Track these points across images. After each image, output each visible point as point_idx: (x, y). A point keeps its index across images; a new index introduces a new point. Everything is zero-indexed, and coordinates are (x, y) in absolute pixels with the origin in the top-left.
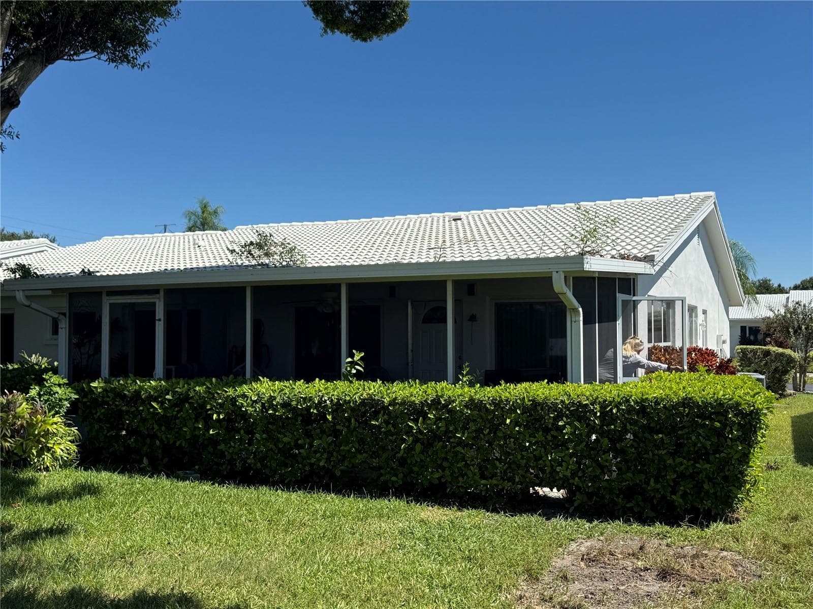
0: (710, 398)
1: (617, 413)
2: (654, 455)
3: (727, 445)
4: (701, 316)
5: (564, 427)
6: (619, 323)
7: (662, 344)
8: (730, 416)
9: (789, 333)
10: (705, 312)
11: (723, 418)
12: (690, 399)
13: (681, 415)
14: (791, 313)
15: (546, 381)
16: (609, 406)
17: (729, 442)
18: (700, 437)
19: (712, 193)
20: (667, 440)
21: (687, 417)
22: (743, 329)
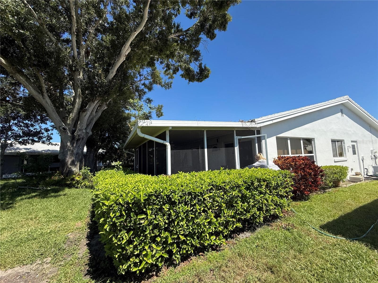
4: (349, 143)
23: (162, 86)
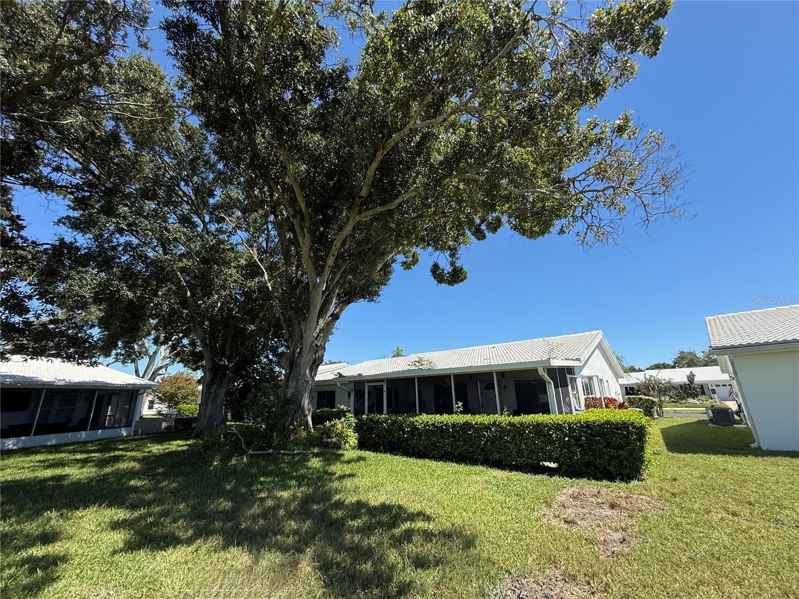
1: (576, 427)
2: (596, 447)
4: (606, 384)
6: (570, 387)
7: (591, 396)
8: (630, 428)
9: (649, 389)
10: (607, 381)
11: (627, 430)
12: (609, 421)
13: (606, 428)
14: (648, 381)
15: (541, 413)
16: (572, 424)
17: (632, 441)
18: (618, 439)
19: (601, 331)
21: (610, 429)
22: (626, 388)
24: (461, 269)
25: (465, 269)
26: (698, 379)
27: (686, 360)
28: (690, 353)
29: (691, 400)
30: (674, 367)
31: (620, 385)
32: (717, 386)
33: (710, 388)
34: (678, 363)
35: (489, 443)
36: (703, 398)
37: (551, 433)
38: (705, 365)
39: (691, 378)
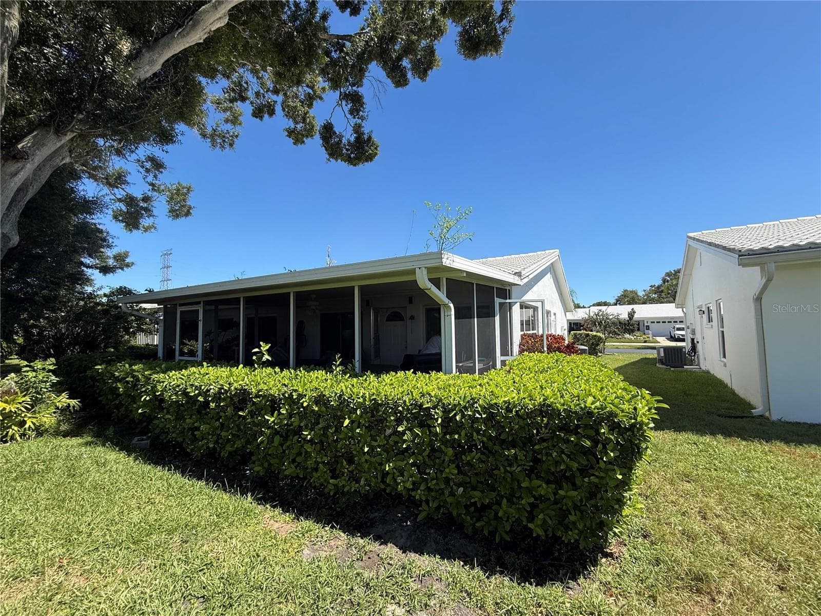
0: (575, 406)
1: (461, 419)
2: (506, 471)
3: (600, 468)
4: (553, 317)
5: (403, 433)
6: (497, 319)
7: (531, 332)
8: (603, 431)
9: (596, 325)
10: (555, 314)
11: (592, 433)
12: (549, 406)
13: (539, 427)
14: (596, 315)
15: (412, 370)
16: (453, 411)
17: (602, 465)
18: (563, 455)
19: (558, 250)
20: (521, 456)
21: (546, 429)
22: (570, 323)
23: (204, 136)
24: (370, 138)
25: (375, 139)
26: (637, 316)
27: (628, 298)
28: (632, 292)
29: (627, 336)
30: (616, 304)
31: (568, 320)
32: (652, 322)
33: (646, 324)
34: (619, 302)
35: (277, 439)
36: (638, 333)
37: (400, 429)
38: (644, 303)
39: (631, 314)
